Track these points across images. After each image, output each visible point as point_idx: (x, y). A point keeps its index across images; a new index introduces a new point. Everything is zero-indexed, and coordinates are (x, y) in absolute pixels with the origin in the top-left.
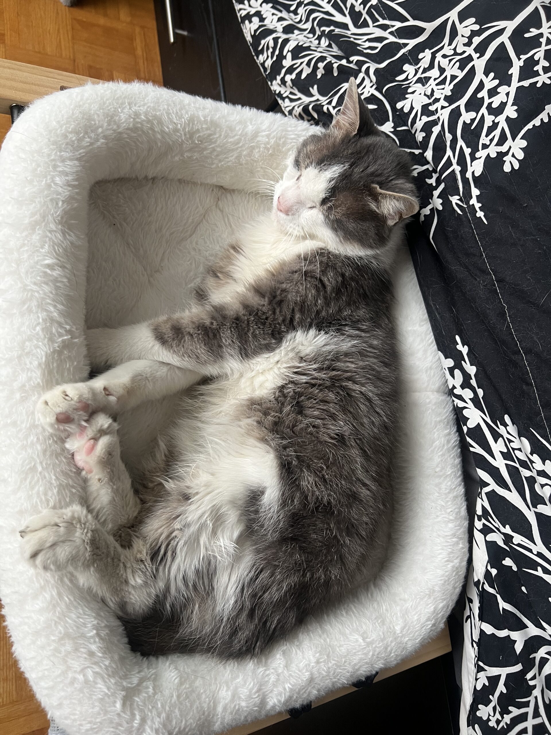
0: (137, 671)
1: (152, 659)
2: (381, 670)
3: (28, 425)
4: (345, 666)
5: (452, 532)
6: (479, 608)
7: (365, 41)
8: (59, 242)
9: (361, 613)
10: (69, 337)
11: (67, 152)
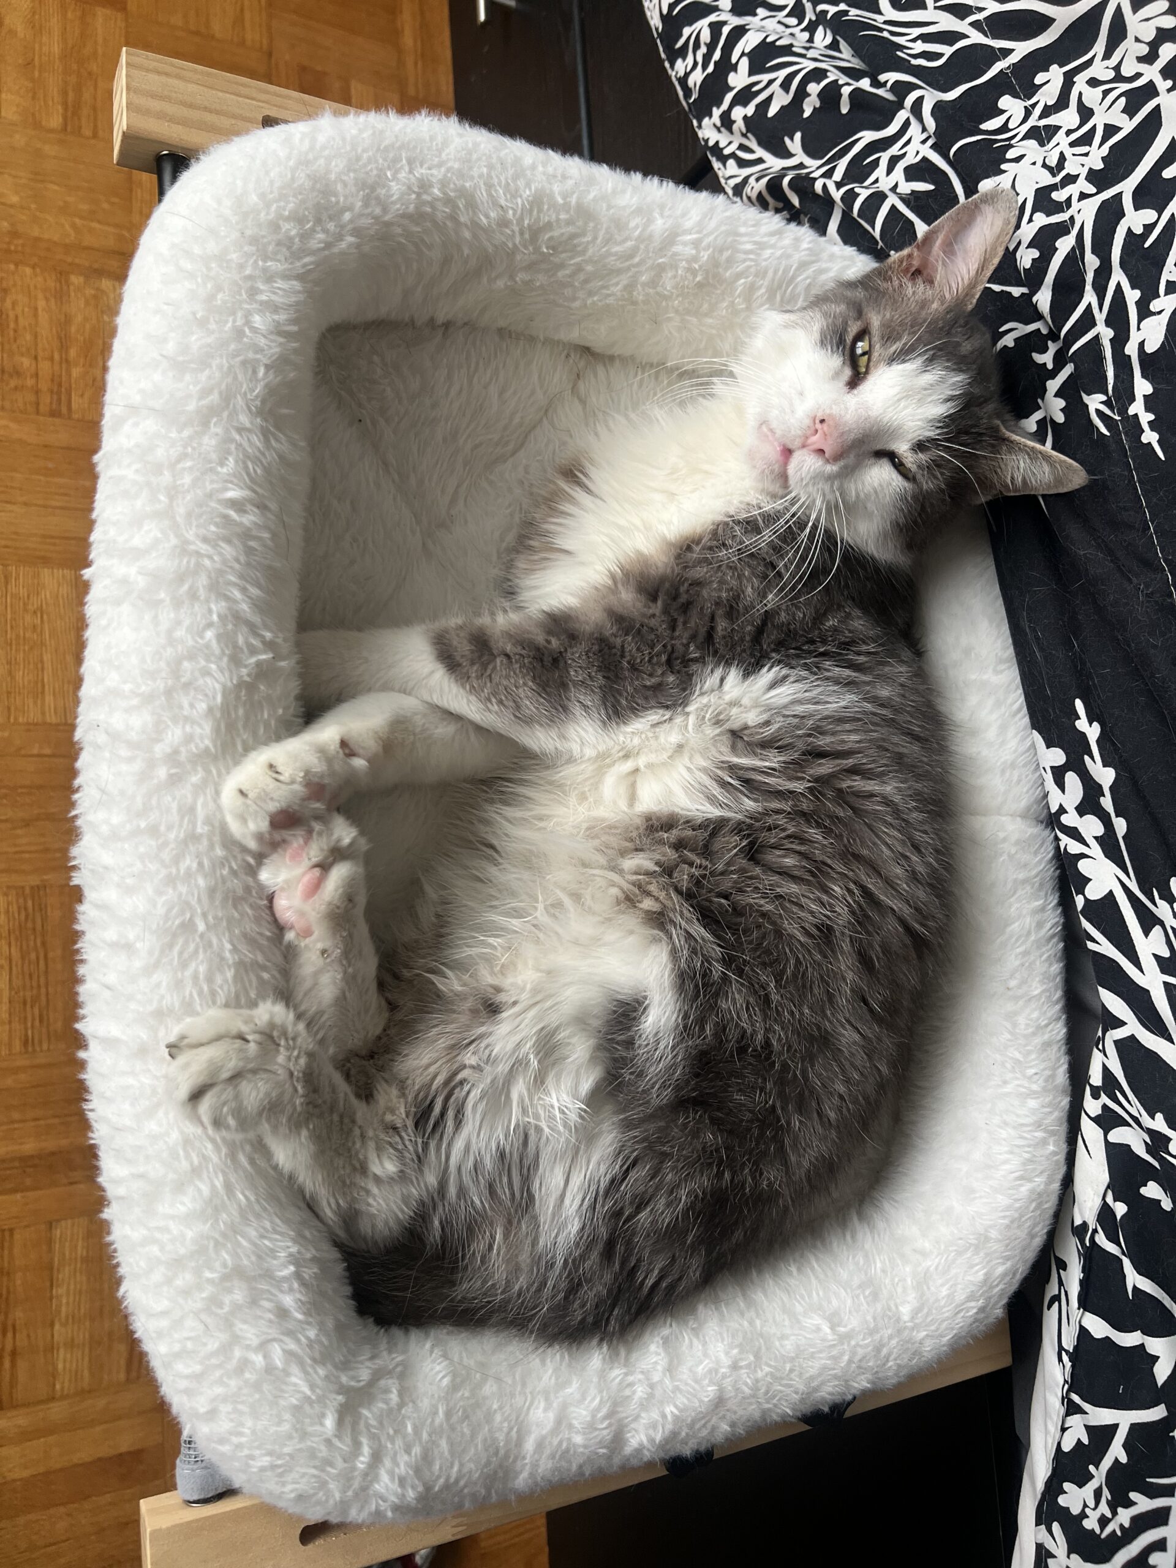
0: (368, 1355)
1: (397, 1332)
2: (865, 1393)
3: (182, 835)
4: (791, 1380)
5: (1035, 1118)
6: (1081, 1281)
7: (914, 40)
8: (258, 454)
9: (829, 1274)
10: (271, 655)
11: (279, 261)
